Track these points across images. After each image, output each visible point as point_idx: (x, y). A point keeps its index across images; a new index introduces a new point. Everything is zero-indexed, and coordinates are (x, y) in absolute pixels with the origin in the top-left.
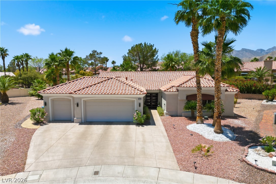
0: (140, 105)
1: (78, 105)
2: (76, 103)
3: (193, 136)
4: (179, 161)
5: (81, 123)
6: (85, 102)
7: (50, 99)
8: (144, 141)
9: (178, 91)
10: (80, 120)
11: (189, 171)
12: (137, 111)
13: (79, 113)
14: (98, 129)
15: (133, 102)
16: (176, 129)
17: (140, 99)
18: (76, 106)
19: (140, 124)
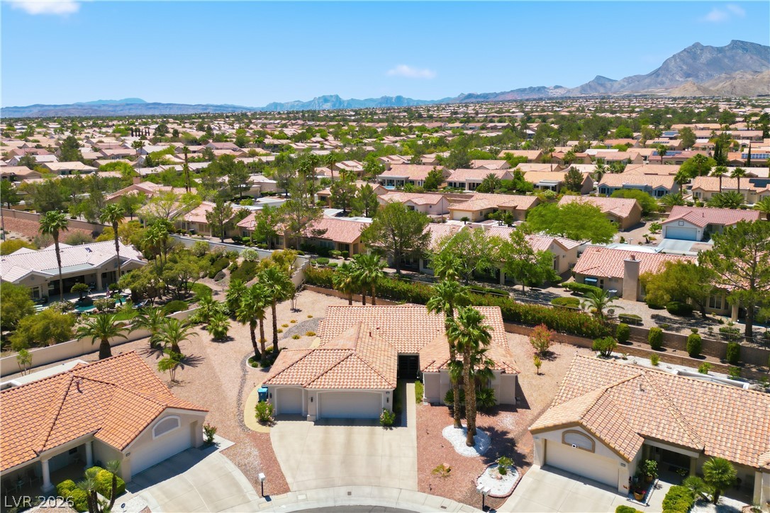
0: (388, 401)
1: (312, 400)
2: (310, 397)
3: (443, 449)
4: (420, 481)
5: (317, 422)
6: (320, 395)
7: (276, 389)
8: (391, 456)
9: (439, 371)
10: (314, 418)
11: (424, 492)
12: (384, 409)
13: (313, 409)
14: (338, 432)
15: (380, 395)
16: (428, 436)
17: (388, 392)
18: (310, 401)
19: (387, 425)
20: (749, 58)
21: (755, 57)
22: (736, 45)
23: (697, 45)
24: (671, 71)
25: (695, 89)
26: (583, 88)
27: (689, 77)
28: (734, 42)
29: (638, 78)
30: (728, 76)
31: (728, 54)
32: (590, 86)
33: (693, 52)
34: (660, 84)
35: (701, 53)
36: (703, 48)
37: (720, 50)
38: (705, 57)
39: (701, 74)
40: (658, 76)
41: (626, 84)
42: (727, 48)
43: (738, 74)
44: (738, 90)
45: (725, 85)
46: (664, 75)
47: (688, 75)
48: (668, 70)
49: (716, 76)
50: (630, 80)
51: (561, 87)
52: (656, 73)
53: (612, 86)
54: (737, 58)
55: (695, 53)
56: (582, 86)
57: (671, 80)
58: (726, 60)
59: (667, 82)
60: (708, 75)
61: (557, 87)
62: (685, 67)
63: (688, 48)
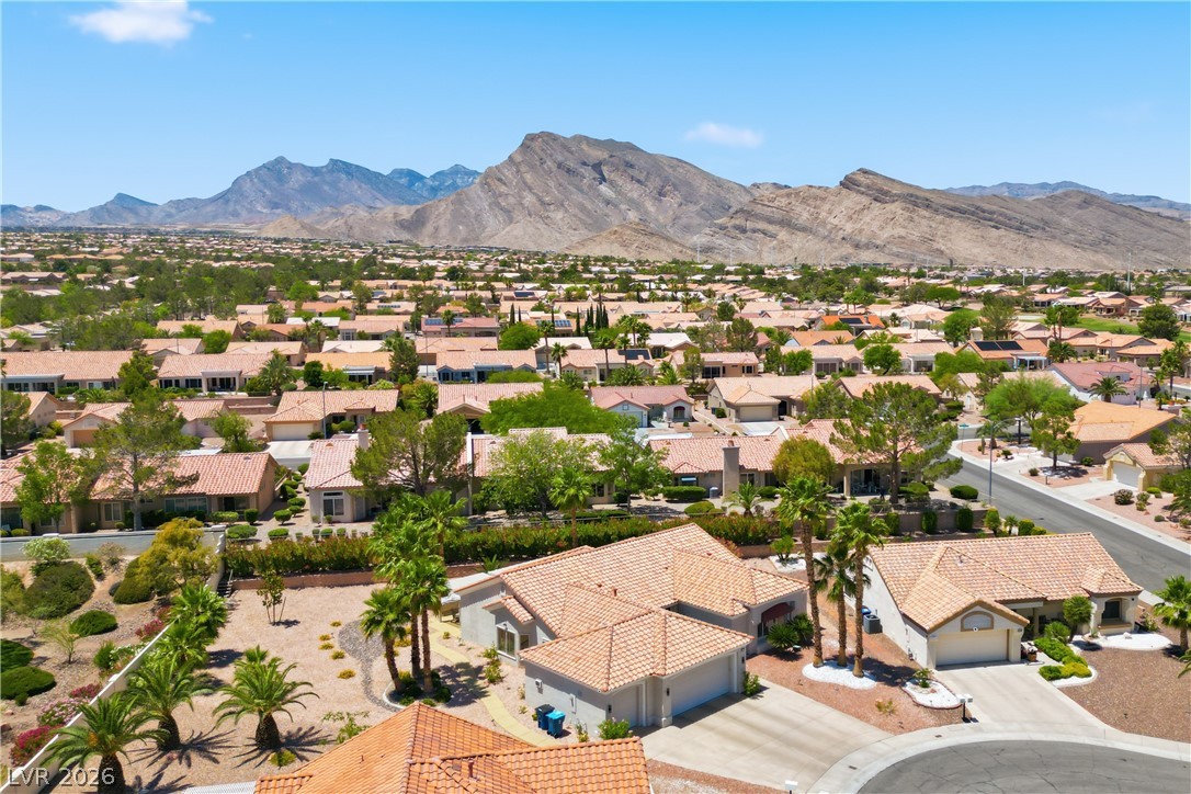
1: (668, 692)
2: (665, 689)
5: (677, 724)
9: (748, 609)
16: (805, 686)
18: (665, 694)
20: (356, 187)
21: (363, 186)
22: (337, 166)
23: (280, 161)
24: (247, 197)
25: (299, 227)
26: (95, 213)
27: (277, 208)
28: (334, 162)
29: (193, 203)
30: (334, 210)
31: (328, 178)
32: (109, 212)
33: (277, 170)
34: (233, 216)
35: (290, 174)
36: (291, 166)
37: (316, 171)
38: (297, 179)
39: (294, 205)
40: (227, 201)
41: (173, 211)
42: (324, 170)
43: (347, 209)
44: (357, 232)
45: (337, 224)
46: (236, 202)
47: (275, 206)
48: (242, 195)
49: (317, 210)
50: (179, 205)
51: (49, 209)
52: (223, 198)
53: (150, 213)
54: (341, 185)
55: (280, 172)
56: (92, 210)
57: (250, 211)
58: (326, 188)
59: (244, 213)
60: (303, 206)
61: (40, 208)
62: (268, 192)
63: (269, 163)
